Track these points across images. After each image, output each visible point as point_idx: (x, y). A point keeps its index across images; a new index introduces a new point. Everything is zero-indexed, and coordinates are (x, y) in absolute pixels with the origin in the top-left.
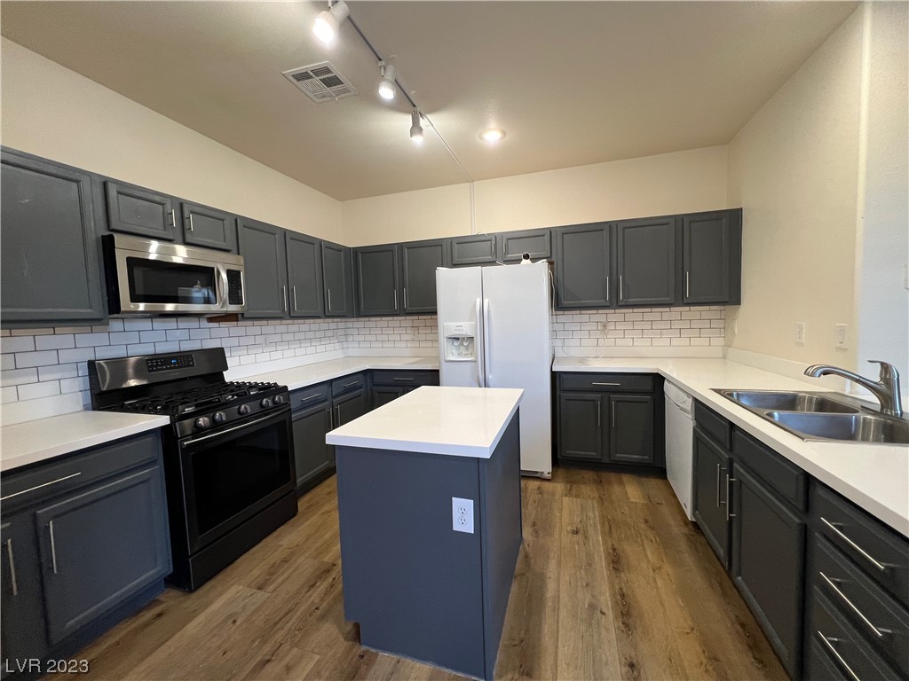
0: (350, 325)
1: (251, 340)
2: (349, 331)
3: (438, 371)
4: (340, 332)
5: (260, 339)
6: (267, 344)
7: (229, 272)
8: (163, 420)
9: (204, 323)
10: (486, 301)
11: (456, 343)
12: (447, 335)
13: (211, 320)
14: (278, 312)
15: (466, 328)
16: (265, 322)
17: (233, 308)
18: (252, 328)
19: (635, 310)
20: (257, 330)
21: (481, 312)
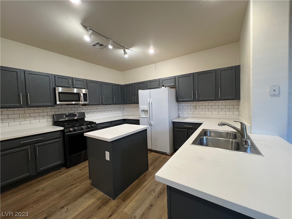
0: (124, 106)
1: (93, 110)
2: (124, 108)
3: (139, 120)
4: (121, 108)
5: (96, 110)
7: (84, 94)
8: (62, 128)
10: (151, 100)
11: (144, 112)
12: (141, 109)
14: (98, 103)
15: (146, 108)
16: (93, 106)
17: (85, 103)
19: (206, 102)
21: (149, 103)
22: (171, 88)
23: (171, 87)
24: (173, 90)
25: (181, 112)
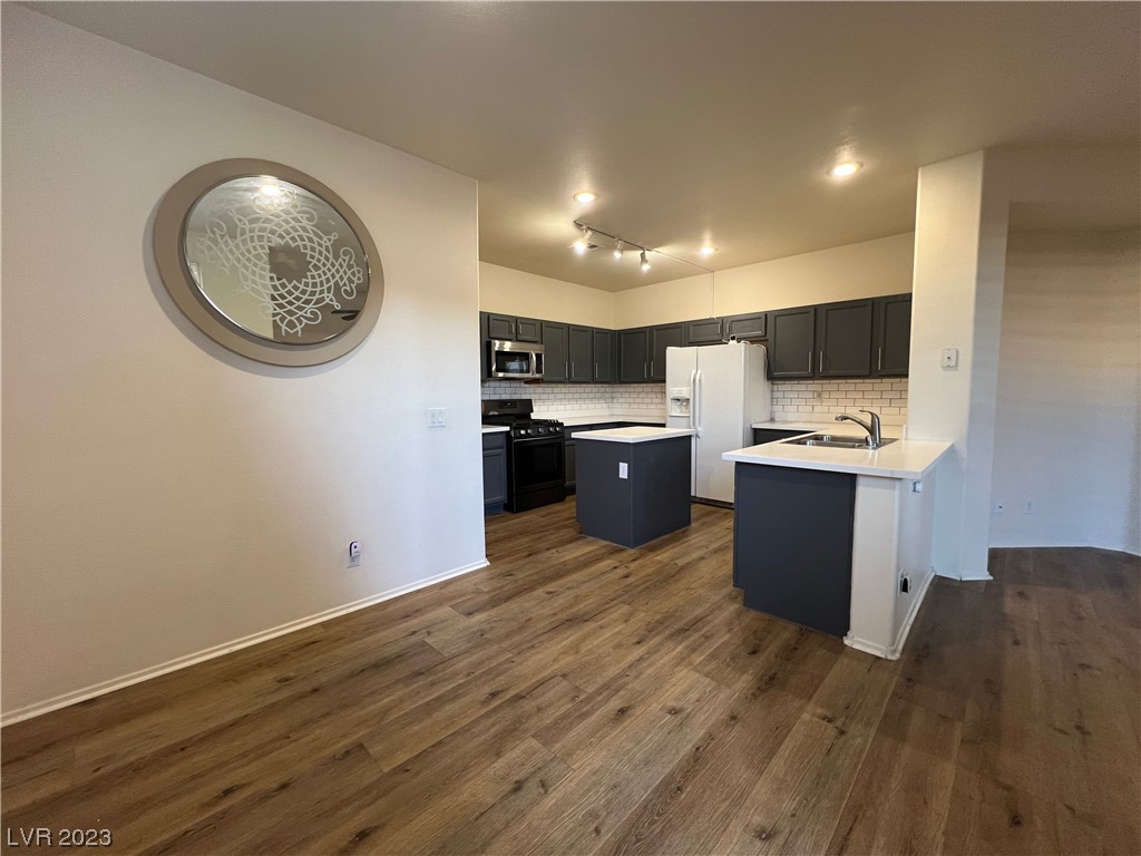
0: (615, 390)
1: (545, 396)
2: (615, 395)
4: (607, 395)
5: (551, 396)
6: (555, 399)
7: (537, 355)
8: (507, 429)
9: (523, 385)
10: (699, 372)
11: (678, 403)
12: (671, 397)
13: (526, 383)
14: (562, 378)
15: (685, 392)
17: (537, 376)
18: (548, 389)
19: (848, 381)
20: (549, 390)
21: (694, 380)
22: (752, 342)
23: (753, 340)
24: (760, 349)
25: (778, 408)
